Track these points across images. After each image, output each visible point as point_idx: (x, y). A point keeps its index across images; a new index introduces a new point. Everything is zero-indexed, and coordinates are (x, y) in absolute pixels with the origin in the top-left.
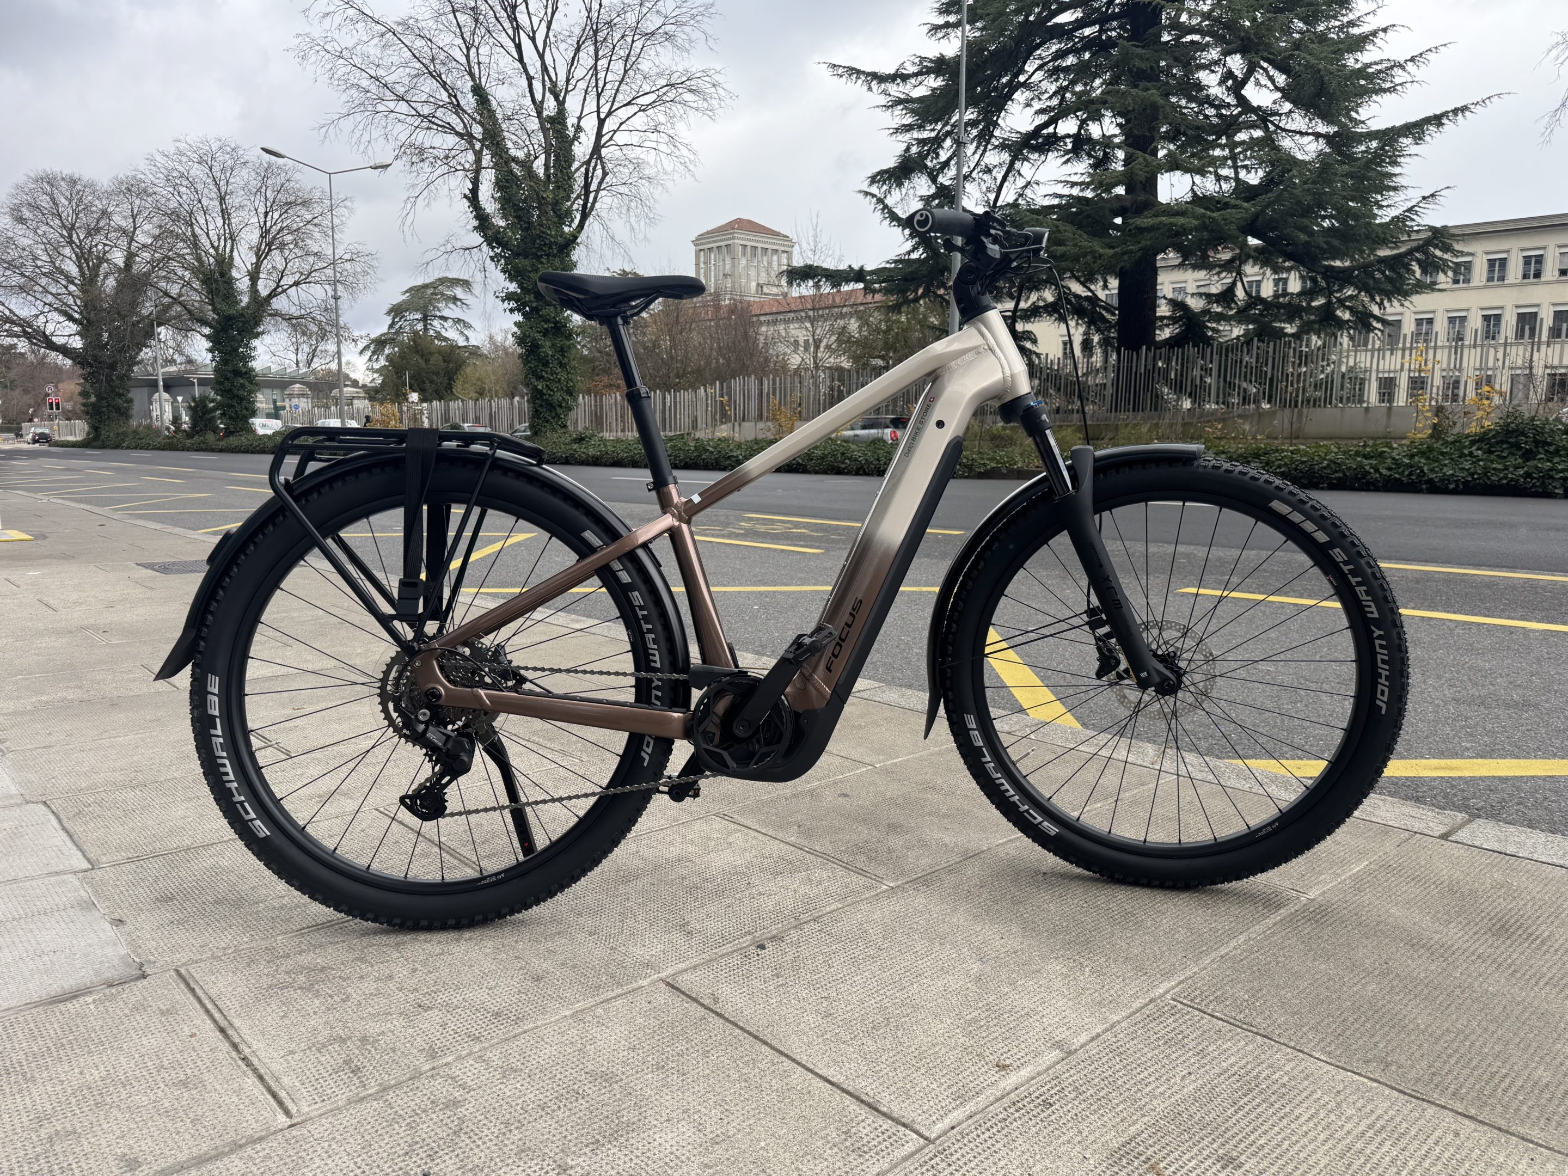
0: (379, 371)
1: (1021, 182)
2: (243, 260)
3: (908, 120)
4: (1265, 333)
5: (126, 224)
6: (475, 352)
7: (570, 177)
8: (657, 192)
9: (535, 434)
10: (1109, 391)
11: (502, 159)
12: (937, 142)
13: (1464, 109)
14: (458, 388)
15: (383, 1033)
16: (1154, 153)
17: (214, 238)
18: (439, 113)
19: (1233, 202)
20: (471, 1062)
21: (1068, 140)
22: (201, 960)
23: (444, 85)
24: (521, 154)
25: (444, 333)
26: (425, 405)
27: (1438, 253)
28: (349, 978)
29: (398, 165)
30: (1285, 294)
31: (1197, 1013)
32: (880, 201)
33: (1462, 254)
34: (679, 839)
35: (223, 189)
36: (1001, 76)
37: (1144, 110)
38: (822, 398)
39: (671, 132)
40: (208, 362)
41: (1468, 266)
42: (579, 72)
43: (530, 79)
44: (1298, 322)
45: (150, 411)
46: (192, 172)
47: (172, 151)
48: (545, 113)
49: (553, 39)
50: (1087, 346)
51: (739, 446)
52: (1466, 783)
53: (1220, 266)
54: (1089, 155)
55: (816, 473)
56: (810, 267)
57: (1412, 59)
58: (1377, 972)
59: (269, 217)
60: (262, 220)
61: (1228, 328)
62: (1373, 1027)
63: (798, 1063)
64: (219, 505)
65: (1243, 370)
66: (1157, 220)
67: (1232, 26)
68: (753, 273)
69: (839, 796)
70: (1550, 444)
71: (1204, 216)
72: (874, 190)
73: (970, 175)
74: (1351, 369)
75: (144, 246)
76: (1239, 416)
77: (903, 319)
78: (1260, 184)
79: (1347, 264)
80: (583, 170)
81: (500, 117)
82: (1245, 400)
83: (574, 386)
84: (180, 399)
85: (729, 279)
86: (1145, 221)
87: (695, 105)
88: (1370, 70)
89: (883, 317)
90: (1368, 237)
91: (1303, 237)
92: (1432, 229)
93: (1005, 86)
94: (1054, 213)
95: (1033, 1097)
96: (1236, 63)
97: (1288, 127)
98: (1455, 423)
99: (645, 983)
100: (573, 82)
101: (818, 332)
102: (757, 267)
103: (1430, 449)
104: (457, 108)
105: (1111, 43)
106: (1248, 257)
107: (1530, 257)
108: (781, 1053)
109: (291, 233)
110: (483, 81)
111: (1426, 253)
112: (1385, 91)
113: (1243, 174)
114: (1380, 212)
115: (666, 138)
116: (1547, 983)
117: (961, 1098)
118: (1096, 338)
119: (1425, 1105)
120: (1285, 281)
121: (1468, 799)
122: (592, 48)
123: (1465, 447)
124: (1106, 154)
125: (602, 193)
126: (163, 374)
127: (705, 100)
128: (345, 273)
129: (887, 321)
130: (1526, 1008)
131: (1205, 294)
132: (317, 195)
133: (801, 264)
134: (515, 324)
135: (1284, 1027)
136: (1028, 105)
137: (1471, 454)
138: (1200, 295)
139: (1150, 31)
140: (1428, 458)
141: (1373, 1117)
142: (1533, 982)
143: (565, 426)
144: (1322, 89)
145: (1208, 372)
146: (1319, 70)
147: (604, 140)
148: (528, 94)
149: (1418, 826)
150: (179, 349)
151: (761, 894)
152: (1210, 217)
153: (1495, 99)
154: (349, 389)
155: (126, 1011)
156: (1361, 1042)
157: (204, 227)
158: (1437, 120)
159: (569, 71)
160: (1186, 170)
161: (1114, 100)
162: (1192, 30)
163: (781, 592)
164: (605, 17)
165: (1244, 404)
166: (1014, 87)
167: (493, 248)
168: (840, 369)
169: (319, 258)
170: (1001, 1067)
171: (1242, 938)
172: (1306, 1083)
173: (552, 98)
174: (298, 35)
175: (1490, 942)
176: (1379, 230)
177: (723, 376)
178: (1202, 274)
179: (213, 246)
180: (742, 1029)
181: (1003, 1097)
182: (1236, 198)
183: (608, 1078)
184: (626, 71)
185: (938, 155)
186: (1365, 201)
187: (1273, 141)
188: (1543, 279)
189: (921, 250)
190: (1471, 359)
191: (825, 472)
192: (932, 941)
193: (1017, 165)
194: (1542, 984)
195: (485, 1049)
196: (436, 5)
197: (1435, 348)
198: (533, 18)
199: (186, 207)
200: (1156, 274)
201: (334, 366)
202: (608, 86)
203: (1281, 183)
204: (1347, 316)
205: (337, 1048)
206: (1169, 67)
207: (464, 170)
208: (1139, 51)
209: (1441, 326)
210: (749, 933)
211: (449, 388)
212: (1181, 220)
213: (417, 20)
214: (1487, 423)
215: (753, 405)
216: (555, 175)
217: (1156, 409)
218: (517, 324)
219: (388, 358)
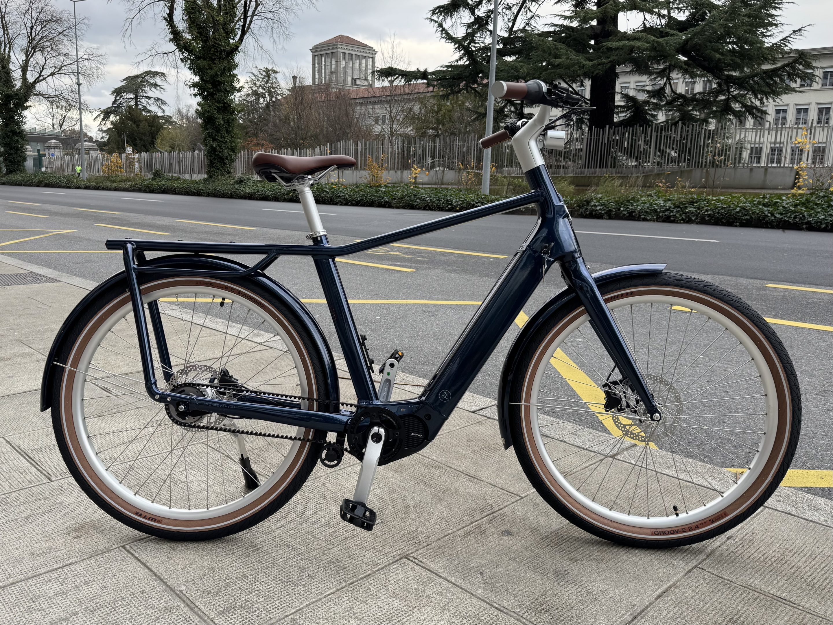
0: (108, 131)
1: (529, 15)
2: (17, 58)
4: (686, 118)
6: (168, 120)
7: (234, 6)
8: (291, 17)
9: (211, 177)
10: (583, 154)
14: (158, 143)
19: (670, 31)
25: (149, 108)
26: (137, 155)
27: (801, 67)
32: (440, 25)
53: (656, 73)
55: (397, 208)
56: (391, 68)
59: (34, 30)
60: (29, 31)
66: (621, 43)
68: (349, 71)
71: (652, 40)
72: (435, 17)
77: (449, 104)
78: (687, 20)
83: (236, 146)
85: (334, 75)
86: (613, 43)
89: (436, 102)
91: (718, 56)
92: (797, 51)
94: (551, 36)
98: (823, 184)
101: (393, 111)
102: (352, 67)
103: (808, 201)
106: (676, 68)
109: (48, 40)
111: (794, 68)
113: (675, 14)
114: (765, 40)
125: (255, 17)
128: (84, 68)
129: (439, 104)
131: (646, 91)
132: (66, 15)
133: (383, 67)
134: (197, 103)
143: (229, 173)
145: (648, 143)
152: (657, 42)
154: (87, 143)
160: (642, 10)
167: (183, 53)
168: (408, 136)
169: (67, 58)
176: (765, 51)
177: (332, 140)
182: (671, 29)
186: (755, 33)
189: (465, 59)
191: (403, 207)
200: (616, 78)
201: (77, 128)
204: (738, 107)
211: (153, 143)
212: (638, 44)
216: (224, 5)
217: (614, 167)
218: (199, 104)
219: (112, 123)
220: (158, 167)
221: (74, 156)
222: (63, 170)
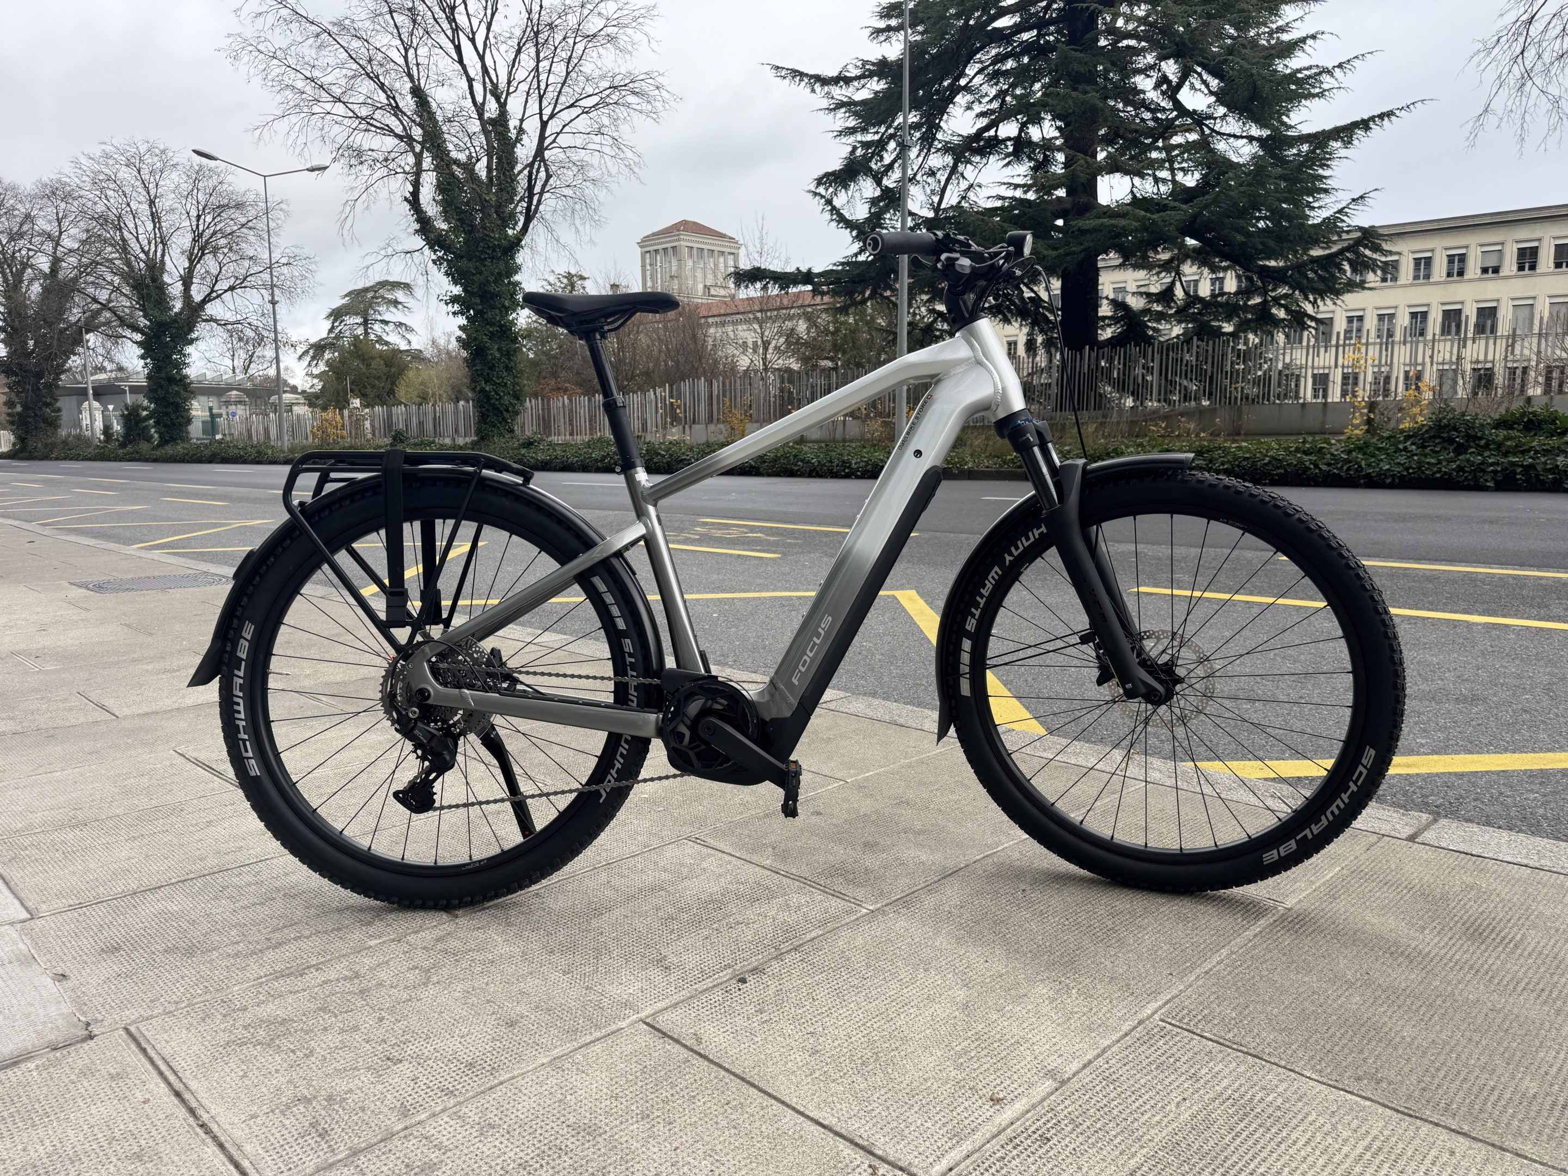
0: (319, 376)
1: (964, 185)
2: (175, 265)
3: (852, 123)
4: (1205, 331)
5: (52, 228)
6: (417, 356)
7: (513, 179)
8: (602, 195)
9: (482, 439)
10: (1054, 390)
11: (444, 162)
12: (881, 145)
13: (1389, 114)
14: (401, 392)
15: (351, 1091)
16: (1094, 156)
17: (144, 243)
18: (378, 115)
19: (1172, 204)
20: (446, 1119)
21: (1009, 143)
22: (152, 1017)
23: (382, 86)
24: (462, 157)
25: (385, 338)
26: (367, 410)
27: (1368, 252)
28: (312, 1031)
29: (335, 168)
30: (1222, 294)
31: (1186, 1033)
32: (829, 202)
33: (1391, 253)
34: (652, 866)
35: (152, 192)
36: (943, 80)
37: (1084, 113)
38: (772, 399)
39: (615, 134)
40: (140, 369)
41: (1395, 265)
42: (520, 74)
43: (470, 80)
44: (1236, 320)
45: (79, 421)
46: (120, 175)
47: (98, 153)
48: (487, 115)
49: (493, 40)
50: (1031, 346)
51: (691, 449)
52: (1424, 780)
53: (1160, 266)
54: (1030, 159)
55: (769, 475)
56: (758, 269)
57: (1340, 66)
58: (1359, 984)
59: (201, 221)
60: (194, 223)
61: (1168, 326)
62: (1360, 1041)
63: (788, 1106)
64: (154, 518)
65: (1184, 368)
66: (1098, 222)
67: (1166, 31)
68: (699, 274)
69: (813, 814)
70: (1480, 438)
71: (1144, 217)
72: (821, 190)
73: (914, 177)
74: (1287, 366)
75: (70, 251)
76: (1182, 415)
77: (851, 320)
78: (1197, 186)
79: (1281, 264)
80: (526, 172)
81: (440, 119)
82: (1186, 397)
83: (521, 390)
84: (111, 407)
85: (676, 281)
86: (1087, 223)
87: (639, 107)
88: (1299, 75)
89: (830, 319)
90: (1301, 237)
91: (1239, 238)
92: (1361, 229)
93: (947, 88)
94: (997, 215)
95: (1030, 1131)
96: (1170, 68)
97: (1223, 130)
98: (1389, 420)
99: (623, 1024)
100: (514, 83)
101: (766, 333)
102: (704, 269)
103: (1367, 444)
104: (396, 110)
105: (1050, 47)
106: (1187, 256)
107: (1454, 255)
108: (770, 1095)
109: (226, 237)
110: (422, 82)
111: (1357, 253)
112: (1314, 96)
113: (1180, 177)
114: (1312, 214)
115: (610, 141)
116: (1524, 989)
117: (957, 1137)
118: (1040, 339)
119: (1418, 1122)
120: (1222, 280)
121: (1427, 797)
122: (533, 51)
123: (1400, 442)
124: (1046, 156)
125: (546, 195)
126: (93, 382)
127: (649, 102)
128: (282, 278)
129: (835, 321)
130: (1506, 1016)
131: (1145, 293)
132: (252, 197)
133: (748, 267)
134: (460, 327)
135: (1274, 1044)
136: (969, 108)
137: (1405, 449)
138: (1141, 294)
139: (1087, 36)
140: (1364, 454)
141: (1369, 1139)
142: (1511, 987)
143: (512, 431)
144: (1255, 94)
145: (1149, 370)
146: (1252, 75)
147: (547, 142)
148: (469, 96)
149: (1385, 828)
150: (108, 356)
151: (738, 923)
152: (1150, 219)
153: (1419, 105)
154: (288, 395)
155: (73, 1077)
156: (1350, 1059)
157: (134, 231)
158: (1365, 124)
159: (510, 73)
160: (1126, 172)
161: (1055, 102)
162: (1128, 35)
163: (740, 599)
164: (545, 19)
165: (1185, 400)
166: (955, 90)
167: (435, 251)
168: (789, 370)
169: (255, 263)
170: (995, 1101)
171: (1224, 952)
172: (1300, 1104)
173: (493, 100)
174: (229, 35)
175: (1465, 947)
176: (1312, 230)
177: (673, 378)
178: (1142, 274)
179: (143, 251)
180: (727, 1070)
181: (999, 1133)
182: (1174, 200)
183: (591, 1131)
184: (568, 73)
185: (882, 158)
186: (1298, 204)
187: (1209, 143)
188: (1466, 277)
189: (868, 253)
190: (1402, 355)
191: (778, 475)
192: (916, 967)
193: (961, 167)
194: (1519, 989)
195: (459, 1103)
196: (372, 6)
197: (1367, 344)
198: (473, 19)
199: (114, 211)
200: (1098, 275)
201: (272, 372)
202: (550, 88)
203: (1218, 185)
204: (1282, 314)
205: (303, 1110)
206: (1106, 71)
207: (404, 172)
208: (1078, 54)
209: (1371, 323)
210: (729, 966)
211: (391, 392)
212: (1123, 222)
213: (353, 21)
214: (1420, 419)
215: (703, 408)
216: (498, 178)
217: (1100, 408)
218: (461, 328)
219: (328, 363)
220: (401, 426)
221: (268, 415)
222: (250, 437)
